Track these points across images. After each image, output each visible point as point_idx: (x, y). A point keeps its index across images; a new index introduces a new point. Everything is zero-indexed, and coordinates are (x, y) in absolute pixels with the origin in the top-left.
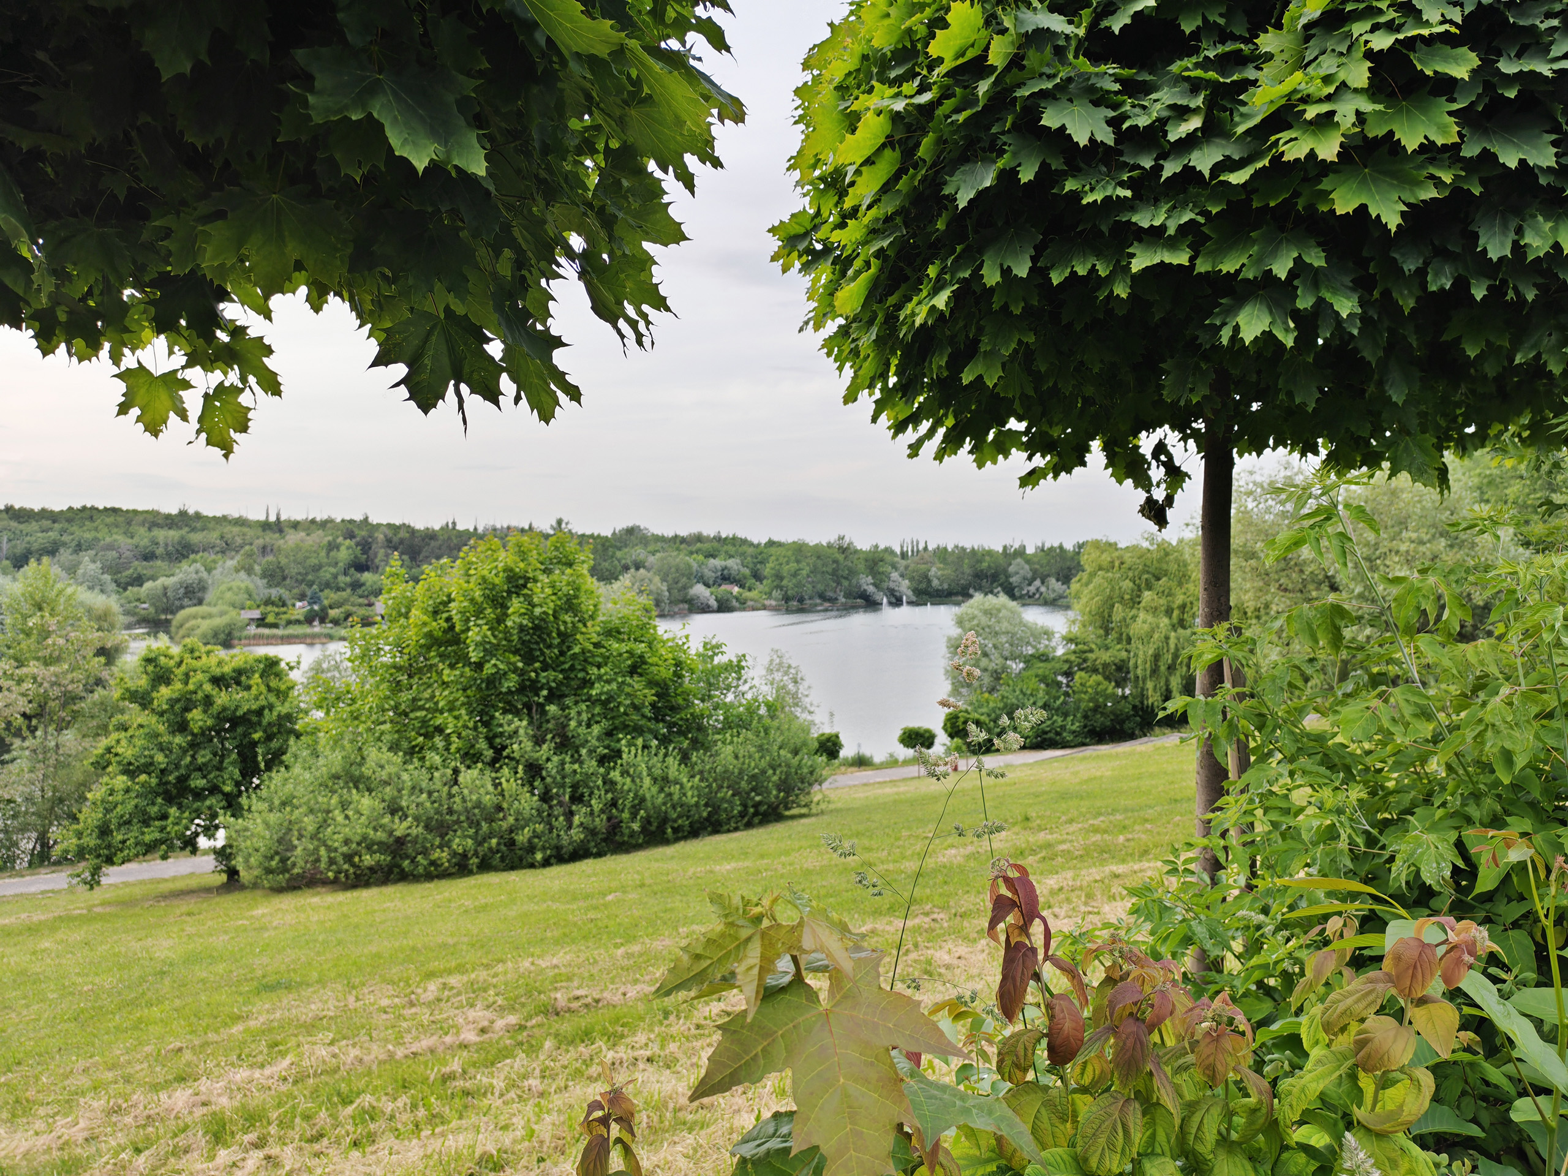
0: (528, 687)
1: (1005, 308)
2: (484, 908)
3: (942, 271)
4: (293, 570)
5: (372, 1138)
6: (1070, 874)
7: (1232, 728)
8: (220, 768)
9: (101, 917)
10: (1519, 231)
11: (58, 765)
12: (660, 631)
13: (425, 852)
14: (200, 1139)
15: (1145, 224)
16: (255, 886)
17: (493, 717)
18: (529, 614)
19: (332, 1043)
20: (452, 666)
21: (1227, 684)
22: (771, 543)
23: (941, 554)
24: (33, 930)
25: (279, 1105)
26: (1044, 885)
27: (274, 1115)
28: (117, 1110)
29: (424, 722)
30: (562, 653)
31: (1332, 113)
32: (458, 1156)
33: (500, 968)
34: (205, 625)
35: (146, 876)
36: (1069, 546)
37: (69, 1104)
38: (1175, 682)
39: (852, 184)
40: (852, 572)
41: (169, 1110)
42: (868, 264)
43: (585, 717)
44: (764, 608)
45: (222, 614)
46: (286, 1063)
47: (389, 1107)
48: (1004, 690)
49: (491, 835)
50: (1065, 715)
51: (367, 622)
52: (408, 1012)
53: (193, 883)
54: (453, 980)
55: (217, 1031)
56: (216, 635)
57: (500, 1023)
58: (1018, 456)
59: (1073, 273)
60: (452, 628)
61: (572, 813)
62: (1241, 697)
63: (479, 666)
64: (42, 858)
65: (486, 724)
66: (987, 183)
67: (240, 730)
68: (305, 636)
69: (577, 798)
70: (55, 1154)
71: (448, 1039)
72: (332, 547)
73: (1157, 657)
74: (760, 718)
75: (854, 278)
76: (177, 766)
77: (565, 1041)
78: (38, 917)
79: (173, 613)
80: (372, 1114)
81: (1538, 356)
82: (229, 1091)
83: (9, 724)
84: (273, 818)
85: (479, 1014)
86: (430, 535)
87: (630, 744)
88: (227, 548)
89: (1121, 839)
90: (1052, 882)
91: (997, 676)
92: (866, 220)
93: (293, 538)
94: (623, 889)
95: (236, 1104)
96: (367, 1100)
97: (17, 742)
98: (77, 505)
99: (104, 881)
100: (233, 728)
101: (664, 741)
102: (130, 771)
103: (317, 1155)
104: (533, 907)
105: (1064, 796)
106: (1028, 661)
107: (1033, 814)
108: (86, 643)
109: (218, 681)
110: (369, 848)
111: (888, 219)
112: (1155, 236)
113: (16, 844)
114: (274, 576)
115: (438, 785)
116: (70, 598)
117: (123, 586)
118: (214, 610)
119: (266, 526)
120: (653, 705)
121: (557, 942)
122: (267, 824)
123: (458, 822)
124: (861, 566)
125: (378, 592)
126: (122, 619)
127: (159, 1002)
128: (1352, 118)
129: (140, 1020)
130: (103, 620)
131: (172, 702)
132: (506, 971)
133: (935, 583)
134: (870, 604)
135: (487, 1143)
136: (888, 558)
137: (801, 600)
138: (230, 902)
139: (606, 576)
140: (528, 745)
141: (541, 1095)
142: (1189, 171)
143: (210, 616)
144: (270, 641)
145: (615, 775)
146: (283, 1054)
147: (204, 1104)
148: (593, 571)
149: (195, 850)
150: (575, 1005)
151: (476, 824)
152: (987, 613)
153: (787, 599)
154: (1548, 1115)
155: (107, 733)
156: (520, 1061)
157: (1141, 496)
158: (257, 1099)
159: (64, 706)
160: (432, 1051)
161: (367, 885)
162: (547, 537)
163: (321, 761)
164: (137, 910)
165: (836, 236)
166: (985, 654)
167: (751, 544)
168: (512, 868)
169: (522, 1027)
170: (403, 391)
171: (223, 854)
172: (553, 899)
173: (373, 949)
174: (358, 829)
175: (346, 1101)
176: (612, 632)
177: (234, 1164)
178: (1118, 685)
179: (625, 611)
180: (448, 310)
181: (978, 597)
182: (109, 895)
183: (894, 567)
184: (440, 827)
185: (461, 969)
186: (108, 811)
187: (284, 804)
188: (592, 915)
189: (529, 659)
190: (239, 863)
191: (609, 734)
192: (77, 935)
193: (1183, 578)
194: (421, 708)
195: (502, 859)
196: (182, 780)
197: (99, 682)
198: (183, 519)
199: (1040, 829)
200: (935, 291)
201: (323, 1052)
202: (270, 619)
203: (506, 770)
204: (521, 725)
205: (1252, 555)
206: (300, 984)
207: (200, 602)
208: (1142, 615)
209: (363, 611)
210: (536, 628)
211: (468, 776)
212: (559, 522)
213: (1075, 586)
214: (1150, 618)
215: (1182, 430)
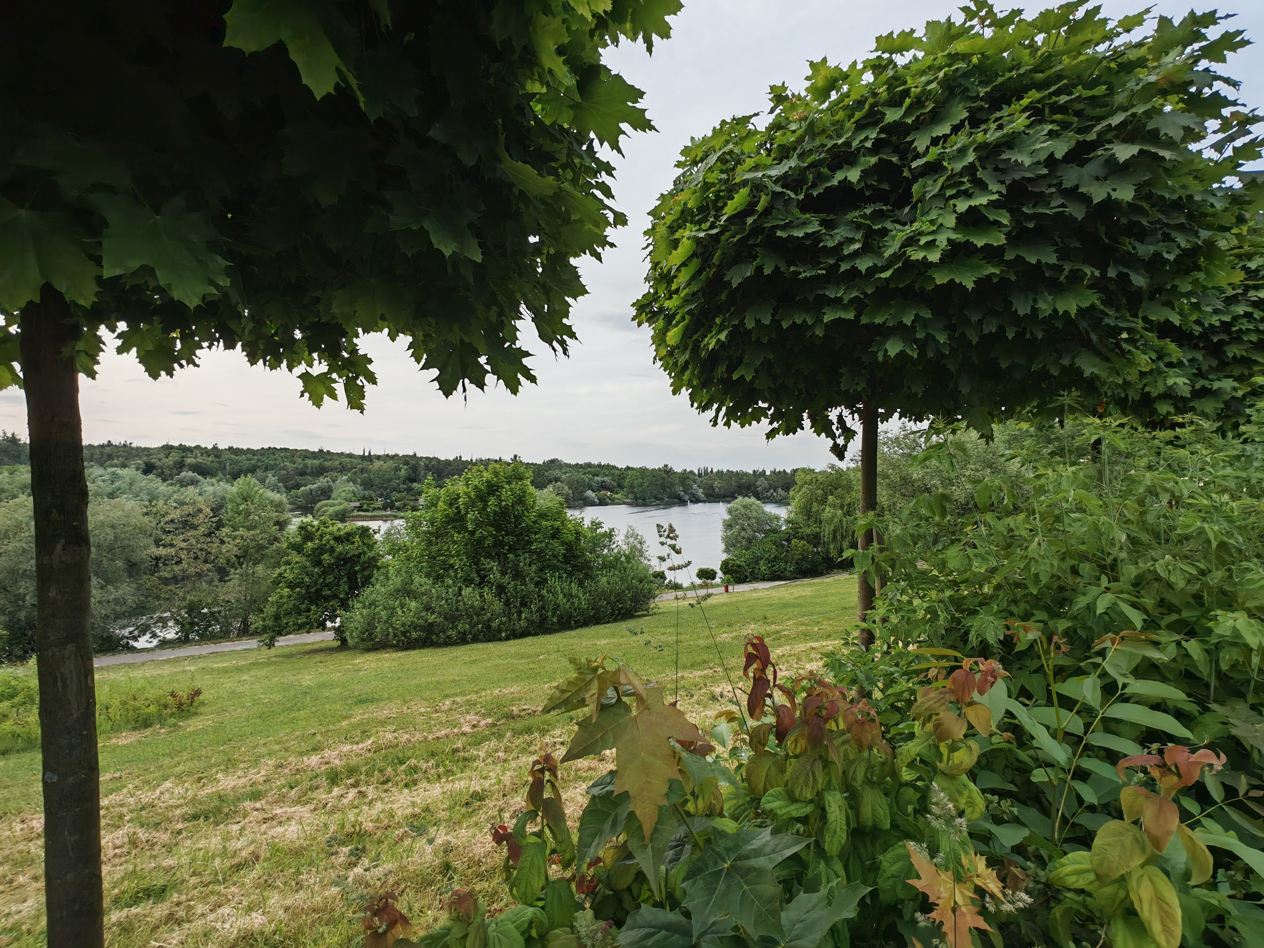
0: (498, 544)
1: (758, 340)
2: (474, 662)
3: (723, 321)
4: (377, 481)
5: (415, 783)
6: (788, 648)
7: (878, 568)
8: (338, 585)
9: (275, 663)
10: (1035, 301)
11: (253, 583)
12: (569, 515)
13: (444, 631)
14: (324, 781)
15: (833, 296)
16: (355, 648)
17: (479, 560)
18: (499, 505)
19: (394, 732)
20: (459, 533)
21: (875, 543)
22: (628, 468)
23: (720, 473)
24: (238, 670)
25: (366, 765)
26: (775, 653)
27: (363, 769)
28: (280, 766)
29: (444, 561)
30: (516, 527)
31: (935, 240)
32: (461, 792)
33: (483, 693)
34: (331, 510)
35: (299, 642)
36: (788, 471)
37: (256, 762)
38: (845, 544)
39: (676, 277)
40: (672, 484)
41: (308, 766)
42: (683, 318)
43: (528, 560)
44: (624, 503)
45: (340, 504)
46: (370, 742)
47: (424, 766)
48: (754, 549)
49: (479, 622)
50: (786, 563)
51: (415, 509)
52: (434, 715)
53: (323, 645)
54: (458, 699)
55: (334, 724)
56: (337, 515)
57: (483, 723)
58: (765, 421)
59: (794, 323)
60: (459, 512)
61: (521, 612)
62: (881, 550)
63: (473, 533)
64: (245, 632)
65: (476, 564)
66: (748, 274)
67: (349, 565)
68: (383, 516)
69: (524, 604)
70: (249, 788)
71: (456, 730)
72: (397, 469)
73: (835, 532)
74: (622, 563)
75: (676, 326)
76: (316, 584)
77: (517, 733)
78: (242, 663)
79: (315, 503)
80: (415, 769)
81: (1045, 366)
82: (340, 756)
83: (228, 561)
84: (365, 612)
85: (472, 717)
86: (448, 463)
87: (552, 576)
88: (343, 469)
89: (816, 629)
90: (779, 652)
91: (749, 541)
92: (682, 295)
93: (377, 464)
94: (548, 653)
95: (343, 763)
96: (413, 761)
97: (233, 570)
98: (266, 447)
99: (276, 644)
100: (345, 564)
101: (570, 574)
102: (291, 586)
103: (386, 791)
104: (501, 662)
105: (786, 605)
106: (767, 533)
107: (768, 615)
108: (269, 519)
109: (338, 539)
110: (415, 628)
111: (694, 294)
112: (837, 302)
113: (230, 624)
114: (367, 484)
115: (451, 596)
116: (261, 495)
117: (288, 489)
118: (336, 502)
119: (363, 457)
120: (564, 555)
121: (513, 680)
122: (361, 614)
123: (461, 615)
124: (677, 481)
125: (420, 494)
126: (289, 506)
127: (304, 708)
128: (945, 243)
129: (294, 718)
130: (278, 506)
131: (314, 550)
132: (487, 695)
133: (717, 490)
134: (682, 502)
135: (476, 786)
136: (691, 477)
137: (644, 499)
138: (341, 656)
139: (540, 486)
140: (498, 575)
141: (505, 761)
142: (854, 269)
143: (334, 505)
144: (365, 518)
145: (544, 592)
146: (369, 737)
147: (327, 763)
148: (532, 483)
149: (324, 628)
150: (523, 713)
151: (470, 617)
152: (745, 507)
153: (636, 499)
154: (1052, 778)
155: (279, 566)
156: (493, 743)
157: (830, 442)
158: (354, 761)
159: (257, 552)
160: (447, 736)
161: (413, 648)
162: (509, 464)
163: (391, 582)
164: (294, 659)
165: (668, 304)
166: (744, 530)
167: (617, 469)
168: (490, 640)
169: (494, 725)
170: (436, 385)
171: (338, 631)
172: (511, 657)
173: (417, 682)
174: (408, 618)
175: (402, 763)
176: (543, 515)
177: (342, 796)
178: (815, 546)
179: (550, 504)
180: (461, 340)
181: (740, 498)
182: (279, 652)
183: (695, 482)
184: (452, 618)
185: (463, 693)
186: (279, 607)
187: (371, 604)
188: (531, 666)
189: (499, 529)
190: (347, 634)
191: (541, 570)
192: (262, 673)
193: (849, 488)
194: (442, 555)
195: (484, 636)
196: (319, 591)
197: (276, 539)
198: (321, 454)
199: (772, 623)
200: (719, 332)
201: (390, 736)
202: (365, 507)
203: (486, 589)
204: (494, 564)
205: (887, 477)
206: (378, 700)
207: (329, 498)
208: (828, 509)
209: (412, 503)
210: (502, 512)
211: (467, 591)
212: (515, 456)
213: (792, 493)
214: (832, 510)
215: (851, 408)
